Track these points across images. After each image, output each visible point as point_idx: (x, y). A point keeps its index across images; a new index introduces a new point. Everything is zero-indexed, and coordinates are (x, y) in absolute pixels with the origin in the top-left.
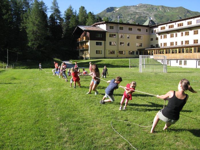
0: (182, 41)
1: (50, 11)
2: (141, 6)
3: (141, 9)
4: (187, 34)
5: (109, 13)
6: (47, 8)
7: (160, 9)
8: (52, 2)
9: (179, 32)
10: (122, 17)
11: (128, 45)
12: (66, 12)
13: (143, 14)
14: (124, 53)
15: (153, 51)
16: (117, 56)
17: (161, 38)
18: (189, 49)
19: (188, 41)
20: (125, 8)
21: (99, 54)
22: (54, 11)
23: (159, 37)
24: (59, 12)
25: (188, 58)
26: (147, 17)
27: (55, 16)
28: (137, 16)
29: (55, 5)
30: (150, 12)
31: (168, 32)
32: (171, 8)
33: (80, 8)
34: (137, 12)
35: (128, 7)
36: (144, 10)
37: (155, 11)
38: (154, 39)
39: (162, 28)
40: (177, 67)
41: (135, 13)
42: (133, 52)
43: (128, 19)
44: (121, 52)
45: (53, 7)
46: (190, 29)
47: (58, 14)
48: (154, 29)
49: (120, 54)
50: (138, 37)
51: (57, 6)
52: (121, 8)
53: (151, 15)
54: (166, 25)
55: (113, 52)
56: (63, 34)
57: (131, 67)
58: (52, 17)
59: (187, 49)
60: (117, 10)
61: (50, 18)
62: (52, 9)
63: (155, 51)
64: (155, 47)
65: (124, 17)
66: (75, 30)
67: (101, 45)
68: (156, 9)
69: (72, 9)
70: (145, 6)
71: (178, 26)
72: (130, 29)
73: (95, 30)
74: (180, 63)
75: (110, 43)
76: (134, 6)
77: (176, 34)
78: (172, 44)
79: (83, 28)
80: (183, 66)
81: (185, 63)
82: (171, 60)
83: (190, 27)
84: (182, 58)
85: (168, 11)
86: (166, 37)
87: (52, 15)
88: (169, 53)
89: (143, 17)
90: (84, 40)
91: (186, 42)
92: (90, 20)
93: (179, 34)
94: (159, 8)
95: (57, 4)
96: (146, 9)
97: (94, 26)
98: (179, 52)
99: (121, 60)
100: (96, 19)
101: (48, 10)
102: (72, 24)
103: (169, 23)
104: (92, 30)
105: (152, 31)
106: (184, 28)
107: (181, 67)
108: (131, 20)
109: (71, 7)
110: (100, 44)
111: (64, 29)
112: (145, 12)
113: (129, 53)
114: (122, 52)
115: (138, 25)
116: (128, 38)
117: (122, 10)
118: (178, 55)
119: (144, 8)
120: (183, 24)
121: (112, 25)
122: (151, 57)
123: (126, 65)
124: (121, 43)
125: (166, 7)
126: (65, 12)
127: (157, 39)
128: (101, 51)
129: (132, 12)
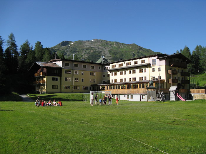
0: (130, 78)
1: (6, 45)
2: (96, 41)
3: (96, 44)
4: (134, 72)
5: (63, 47)
6: (4, 41)
7: (115, 45)
8: (9, 36)
9: (127, 70)
10: (76, 52)
11: (83, 80)
12: (23, 46)
13: (98, 49)
14: (78, 88)
15: (105, 86)
16: (72, 91)
17: (112, 75)
18: (135, 85)
19: (135, 78)
20: (80, 42)
21: (55, 88)
22: (10, 45)
23: (110, 74)
24: (16, 46)
25: (134, 93)
26: (101, 52)
27: (11, 50)
28: (92, 51)
29: (12, 39)
30: (105, 48)
31: (118, 70)
32: (125, 44)
33: (36, 43)
34: (92, 47)
35: (83, 42)
36: (99, 45)
37: (109, 46)
38: (106, 76)
39: (113, 66)
40: (124, 101)
41: (90, 48)
42: (87, 87)
43: (83, 54)
44: (75, 88)
45: (9, 41)
46: (137, 67)
47: (14, 48)
48: (106, 67)
49: (75, 89)
50: (92, 74)
51: (14, 40)
52: (76, 43)
53: (105, 51)
54: (116, 63)
55: (67, 88)
56: (18, 67)
57: (84, 100)
58: (7, 50)
59: (133, 85)
60: (72, 44)
61: (6, 51)
62: (9, 43)
63: (107, 86)
64: (107, 83)
65: (78, 52)
66: (32, 66)
67: (57, 81)
68: (111, 45)
69: (28, 44)
70: (100, 41)
71: (127, 65)
72: (85, 66)
73: (52, 66)
74: (128, 98)
75: (66, 79)
76: (89, 41)
77: (125, 72)
78: (121, 80)
79: (40, 64)
80: (130, 100)
81: (132, 97)
82: (120, 95)
83: (136, 66)
84: (129, 93)
85: (122, 47)
86: (117, 75)
87: (8, 49)
88: (119, 88)
89: (98, 52)
90: (41, 75)
91: (133, 79)
92: (46, 55)
93: (127, 72)
94: (113, 44)
95: (14, 38)
96: (101, 44)
97: (51, 62)
98: (128, 88)
99: (76, 95)
100: (52, 55)
101: (4, 44)
102: (30, 60)
103: (119, 62)
104: (49, 66)
105: (105, 69)
106: (131, 67)
107: (128, 101)
108: (86, 55)
109: (27, 42)
110: (57, 79)
111: (19, 63)
112: (100, 47)
113: (83, 88)
114: (77, 87)
115: (92, 63)
116: (83, 74)
117: (77, 44)
118: (126, 91)
119: (99, 44)
120: (130, 63)
121: (67, 62)
122: (103, 92)
123: (80, 99)
124: (76, 79)
125: (120, 44)
126: (21, 46)
127: (109, 76)
128: (57, 86)
129: (87, 47)
